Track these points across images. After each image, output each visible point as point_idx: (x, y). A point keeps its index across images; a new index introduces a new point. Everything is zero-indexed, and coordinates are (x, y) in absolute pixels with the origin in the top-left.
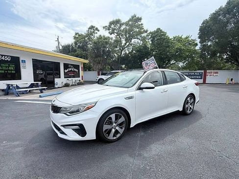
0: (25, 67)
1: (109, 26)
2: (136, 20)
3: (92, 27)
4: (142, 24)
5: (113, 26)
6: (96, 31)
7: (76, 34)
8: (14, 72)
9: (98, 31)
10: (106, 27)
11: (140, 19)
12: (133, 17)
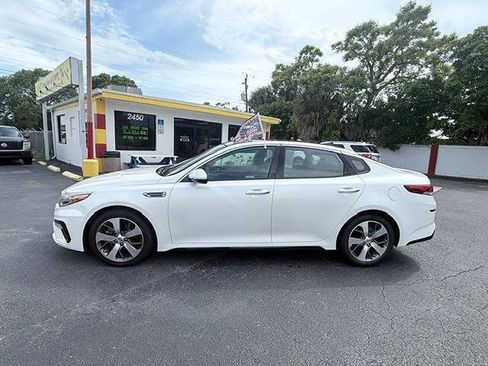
0: (161, 132)
1: (348, 40)
2: (414, 16)
3: (308, 49)
4: (433, 24)
5: (356, 40)
6: (317, 57)
7: (278, 67)
8: (147, 138)
9: (320, 55)
10: (339, 43)
11: (423, 13)
12: (406, 10)
